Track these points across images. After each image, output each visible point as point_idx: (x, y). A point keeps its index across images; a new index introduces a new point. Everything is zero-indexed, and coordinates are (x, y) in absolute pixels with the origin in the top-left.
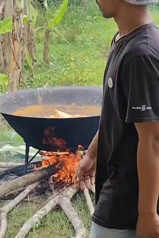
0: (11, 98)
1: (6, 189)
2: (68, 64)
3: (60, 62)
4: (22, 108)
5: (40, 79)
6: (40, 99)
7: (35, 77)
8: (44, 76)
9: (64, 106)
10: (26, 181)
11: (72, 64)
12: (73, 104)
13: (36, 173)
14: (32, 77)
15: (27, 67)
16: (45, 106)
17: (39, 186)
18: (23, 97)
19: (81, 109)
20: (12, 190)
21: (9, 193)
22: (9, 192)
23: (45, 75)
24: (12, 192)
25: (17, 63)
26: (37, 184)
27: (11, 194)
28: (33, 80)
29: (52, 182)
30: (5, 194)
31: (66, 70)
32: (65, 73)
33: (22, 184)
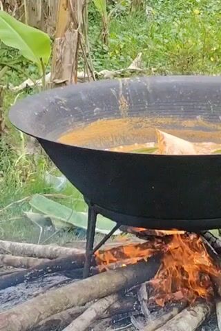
0: (57, 100)
1: (42, 309)
2: (189, 12)
3: (170, 7)
4: (83, 124)
5: (122, 46)
6: (123, 103)
7: (111, 40)
8: (133, 39)
9: (177, 121)
10: (88, 293)
11: (196, 11)
12: (198, 117)
13: (109, 274)
14: (105, 40)
15: (94, 17)
16: (135, 119)
17: (117, 306)
18: (84, 98)
19: (217, 130)
20: (55, 312)
21: (49, 319)
22: (48, 317)
23: (135, 36)
24: (56, 317)
25: (71, 15)
26: (111, 299)
27: (54, 321)
28: (106, 48)
29: (146, 298)
30: (40, 320)
31: (182, 26)
32: (181, 34)
33: (79, 300)
